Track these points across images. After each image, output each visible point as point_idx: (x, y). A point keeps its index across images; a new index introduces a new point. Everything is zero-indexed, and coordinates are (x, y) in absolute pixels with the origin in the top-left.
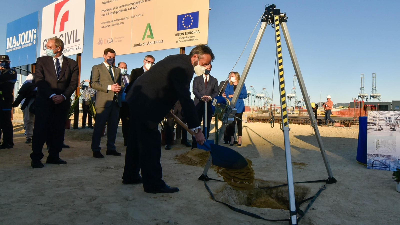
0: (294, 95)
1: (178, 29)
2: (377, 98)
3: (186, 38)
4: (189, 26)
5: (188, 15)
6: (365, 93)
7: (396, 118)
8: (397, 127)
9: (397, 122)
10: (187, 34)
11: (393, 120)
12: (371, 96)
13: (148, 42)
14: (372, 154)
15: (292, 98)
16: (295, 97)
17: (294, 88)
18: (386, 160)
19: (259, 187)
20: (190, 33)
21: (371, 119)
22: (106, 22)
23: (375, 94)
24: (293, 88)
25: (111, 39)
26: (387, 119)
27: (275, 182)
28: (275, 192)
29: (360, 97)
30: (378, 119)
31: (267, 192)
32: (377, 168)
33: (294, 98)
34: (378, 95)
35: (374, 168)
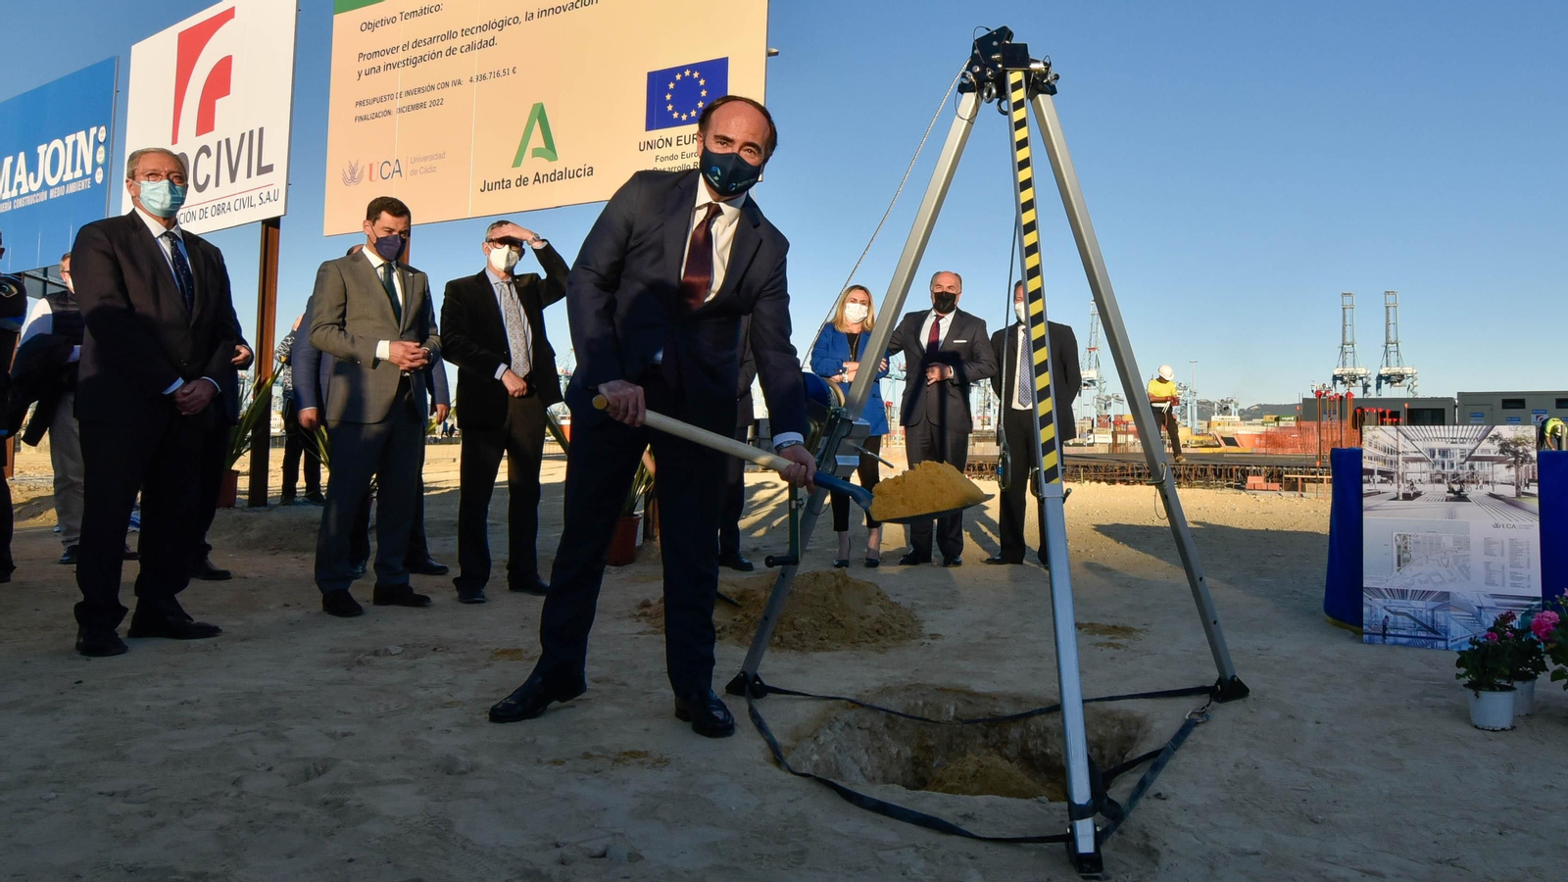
0: (1093, 374)
1: (650, 126)
2: (1403, 382)
3: (680, 156)
4: (693, 114)
5: (687, 73)
6: (1357, 365)
7: (1467, 453)
8: (1473, 486)
9: (1472, 467)
10: (682, 142)
11: (1457, 459)
12: (1380, 377)
14: (1382, 587)
16: (1097, 383)
17: (1092, 346)
18: (1433, 610)
19: (956, 718)
22: (374, 100)
23: (1395, 370)
24: (1091, 349)
25: (393, 162)
26: (1433, 456)
27: (1017, 700)
28: (1017, 736)
29: (1339, 382)
31: (986, 736)
32: (1400, 640)
33: (1095, 385)
34: (1408, 370)
35: (1390, 640)
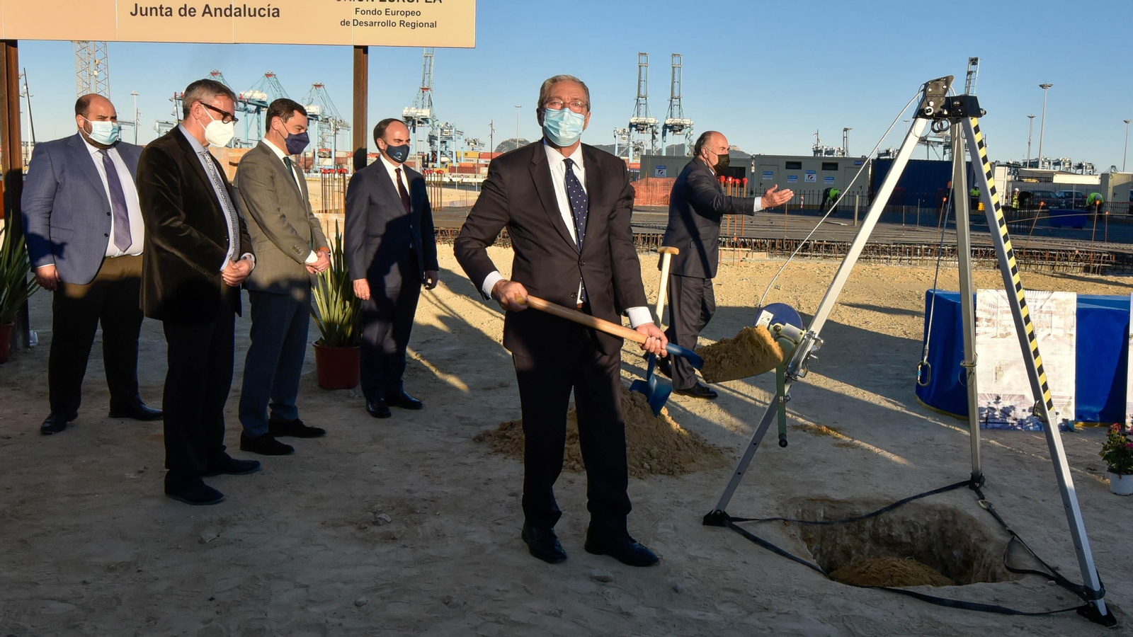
0: (426, 113)
2: (683, 131)
3: (384, 12)
6: (648, 116)
12: (665, 126)
13: (207, 6)
14: (986, 393)
15: (419, 122)
16: (430, 121)
17: (425, 87)
21: (984, 311)
23: (677, 121)
24: (424, 89)
30: (998, 309)
32: (996, 425)
33: (428, 122)
34: (687, 122)
35: (990, 425)
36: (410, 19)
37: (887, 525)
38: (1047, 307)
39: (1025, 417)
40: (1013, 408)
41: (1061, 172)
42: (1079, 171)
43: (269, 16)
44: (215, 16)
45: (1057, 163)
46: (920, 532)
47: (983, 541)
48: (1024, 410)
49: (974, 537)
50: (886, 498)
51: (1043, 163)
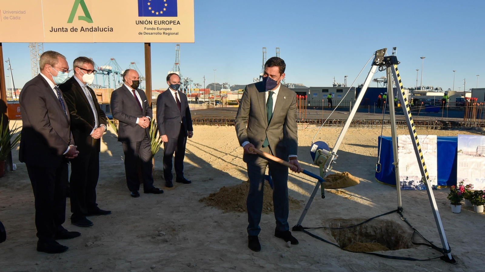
1: (140, 15)
3: (156, 29)
4: (161, 12)
8: (423, 150)
9: (423, 145)
10: (157, 23)
13: (82, 27)
14: (402, 176)
20: (163, 22)
21: (401, 143)
30: (407, 143)
32: (407, 188)
35: (405, 188)
36: (167, 31)
37: (365, 228)
38: (426, 141)
39: (418, 185)
40: (413, 181)
41: (429, 91)
42: (436, 91)
43: (108, 31)
44: (86, 31)
45: (428, 88)
46: (378, 231)
47: (403, 233)
48: (417, 182)
49: (399, 232)
50: (365, 218)
51: (422, 88)
